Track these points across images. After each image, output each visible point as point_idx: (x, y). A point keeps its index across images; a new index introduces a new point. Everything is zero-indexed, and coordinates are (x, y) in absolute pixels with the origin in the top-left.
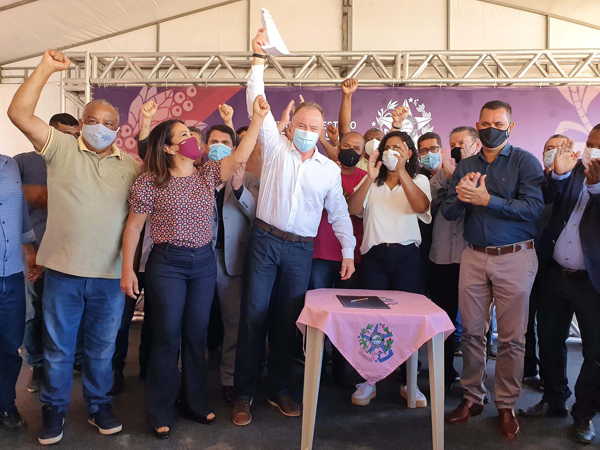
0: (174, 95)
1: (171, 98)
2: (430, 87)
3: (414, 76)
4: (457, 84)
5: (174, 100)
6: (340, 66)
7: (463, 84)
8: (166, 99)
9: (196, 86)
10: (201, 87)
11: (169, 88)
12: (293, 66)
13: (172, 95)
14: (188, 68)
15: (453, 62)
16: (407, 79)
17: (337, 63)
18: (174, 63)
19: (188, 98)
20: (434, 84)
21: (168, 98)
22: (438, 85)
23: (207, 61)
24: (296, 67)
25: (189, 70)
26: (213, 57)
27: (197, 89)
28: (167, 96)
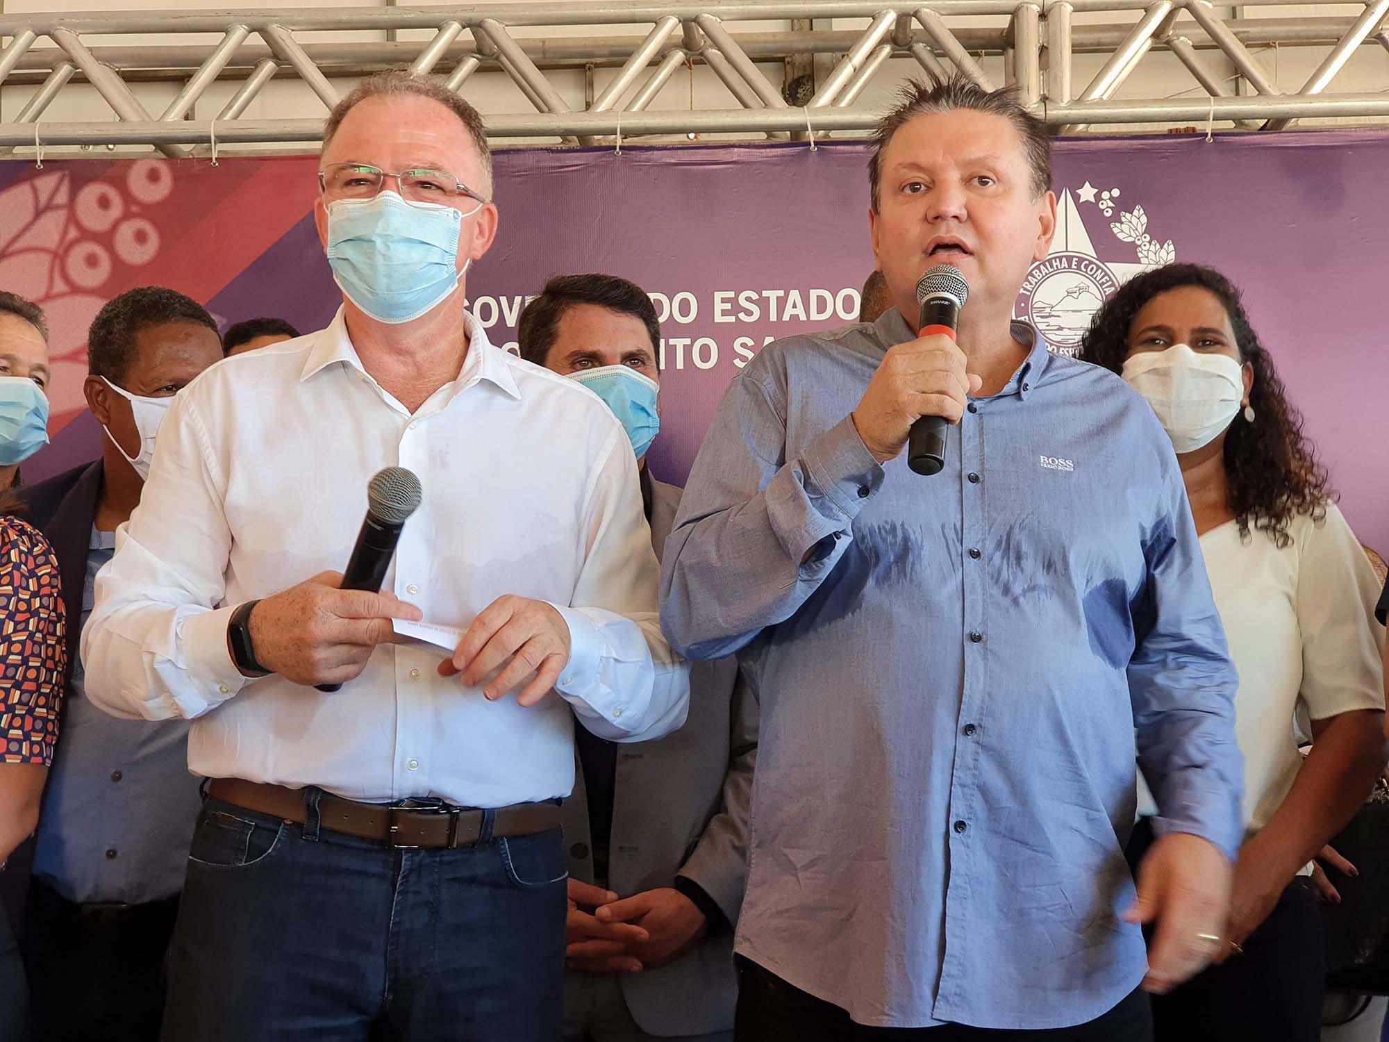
0: (73, 195)
1: (58, 207)
2: (1164, 136)
3: (1096, 95)
4: (1276, 123)
5: (72, 219)
6: (782, 60)
7: (1304, 123)
8: (38, 214)
9: (171, 157)
10: (189, 161)
11: (51, 165)
12: (583, 61)
13: (62, 198)
14: (130, 78)
15: (1254, 31)
16: (1066, 108)
17: (770, 46)
18: (71, 61)
19: (134, 209)
20: (1182, 125)
21: (49, 207)
22: (1199, 126)
23: (215, 49)
24: (597, 66)
25: (134, 86)
26: (240, 31)
27: (173, 169)
28: (43, 200)
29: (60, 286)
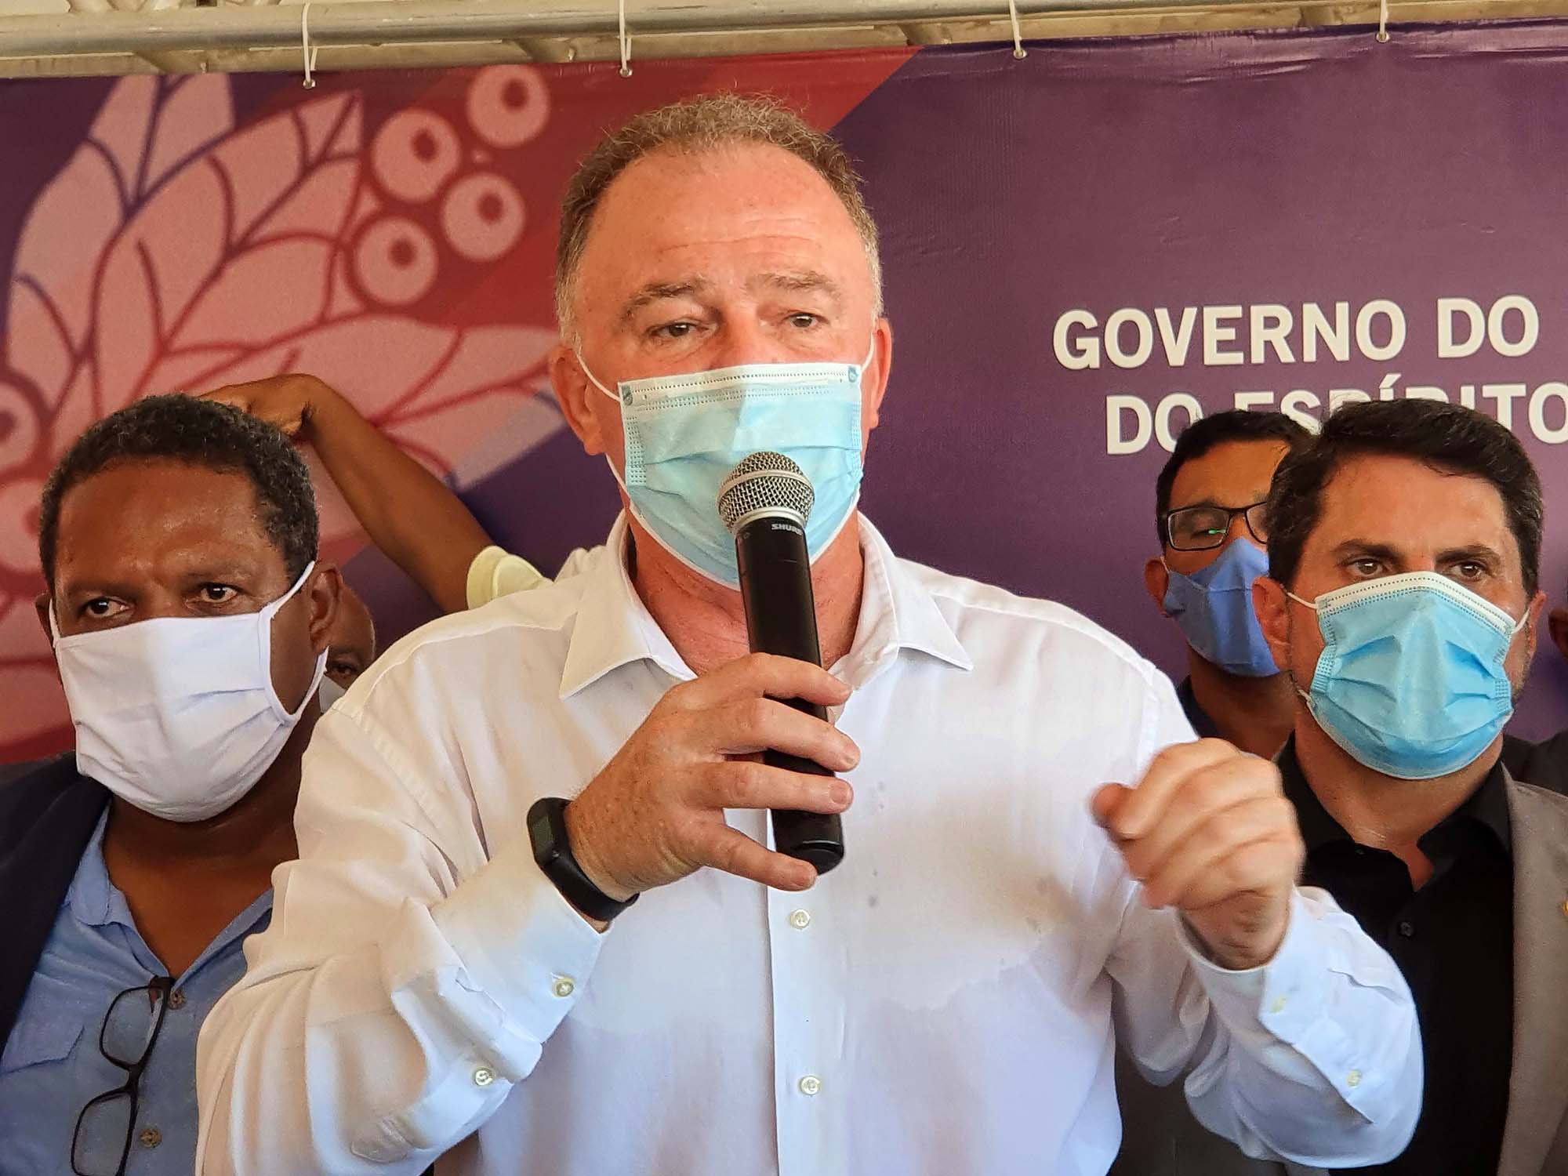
0: (369, 135)
1: (345, 156)
5: (368, 177)
8: (307, 169)
9: (540, 62)
10: (573, 66)
11: (329, 79)
13: (350, 139)
19: (479, 157)
21: (325, 157)
27: (547, 80)
28: (315, 145)
29: (344, 301)
